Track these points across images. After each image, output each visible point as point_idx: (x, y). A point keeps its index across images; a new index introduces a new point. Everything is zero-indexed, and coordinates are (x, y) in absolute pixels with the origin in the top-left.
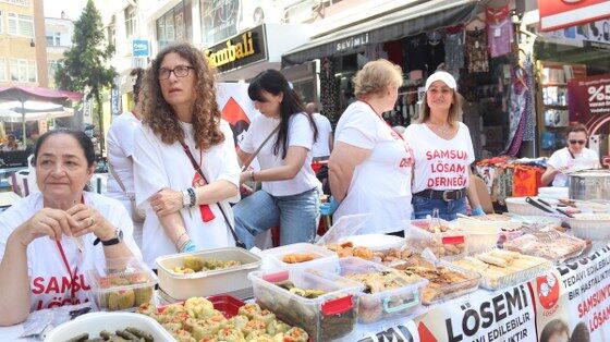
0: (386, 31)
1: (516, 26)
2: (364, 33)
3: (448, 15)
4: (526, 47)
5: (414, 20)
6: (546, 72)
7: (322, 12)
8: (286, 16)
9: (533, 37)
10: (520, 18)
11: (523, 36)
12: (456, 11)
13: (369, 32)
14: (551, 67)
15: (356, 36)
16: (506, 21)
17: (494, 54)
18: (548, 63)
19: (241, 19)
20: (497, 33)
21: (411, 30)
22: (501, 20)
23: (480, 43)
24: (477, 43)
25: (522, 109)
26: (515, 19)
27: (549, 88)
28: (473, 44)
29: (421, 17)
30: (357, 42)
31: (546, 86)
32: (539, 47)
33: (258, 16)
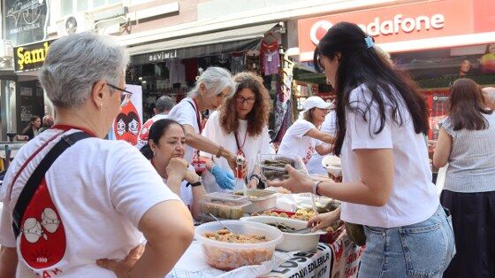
0: (191, 50)
1: (281, 56)
2: (174, 50)
3: (241, 44)
4: (288, 70)
5: (215, 44)
6: (299, 87)
7: (129, 28)
8: (96, 27)
9: (293, 64)
10: (284, 51)
11: (286, 63)
12: (246, 42)
13: (178, 50)
14: (302, 85)
15: (166, 52)
16: (276, 52)
17: (267, 73)
18: (301, 82)
19: (48, 25)
20: (270, 59)
21: (212, 52)
22: (272, 51)
23: (257, 64)
24: (254, 65)
25: (285, 112)
26: (282, 51)
27: (301, 99)
28: (252, 65)
29: (220, 43)
30: (167, 56)
31: (299, 97)
32: (296, 71)
33: (71, 25)
